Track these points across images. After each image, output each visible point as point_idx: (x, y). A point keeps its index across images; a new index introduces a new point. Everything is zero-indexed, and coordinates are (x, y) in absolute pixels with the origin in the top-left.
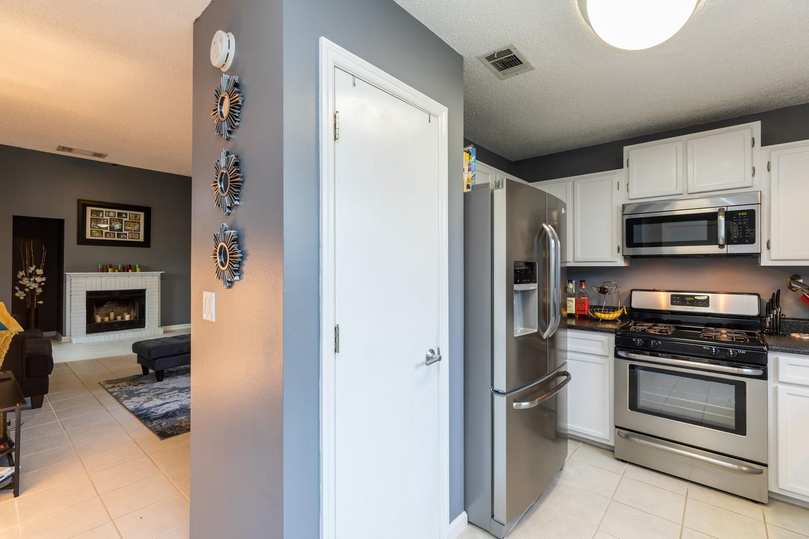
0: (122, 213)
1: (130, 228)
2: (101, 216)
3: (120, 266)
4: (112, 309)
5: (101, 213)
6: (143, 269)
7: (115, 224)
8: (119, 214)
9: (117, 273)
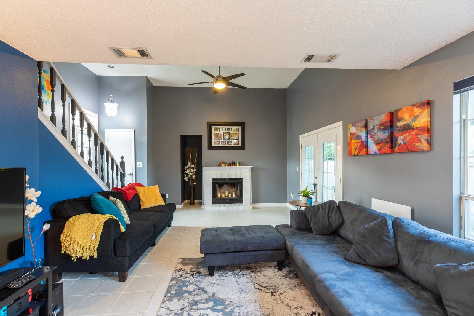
0: (230, 128)
1: (234, 137)
2: (219, 131)
3: (228, 162)
4: (227, 189)
5: (219, 129)
6: (241, 164)
7: (226, 135)
8: (228, 129)
9: (226, 167)
